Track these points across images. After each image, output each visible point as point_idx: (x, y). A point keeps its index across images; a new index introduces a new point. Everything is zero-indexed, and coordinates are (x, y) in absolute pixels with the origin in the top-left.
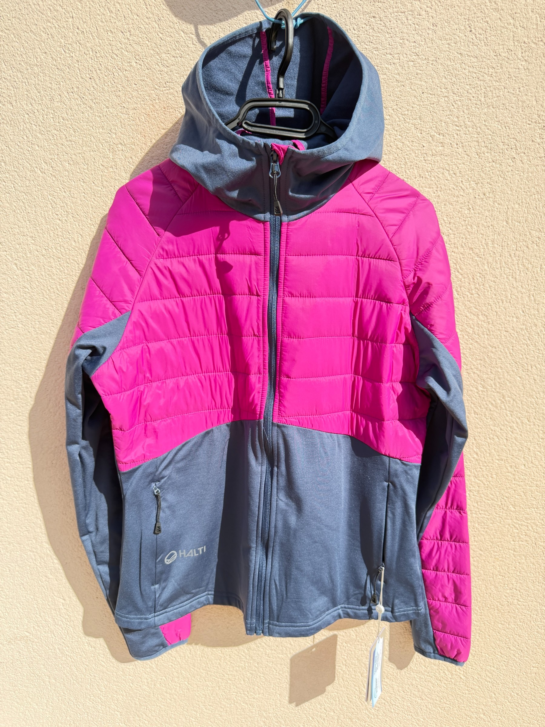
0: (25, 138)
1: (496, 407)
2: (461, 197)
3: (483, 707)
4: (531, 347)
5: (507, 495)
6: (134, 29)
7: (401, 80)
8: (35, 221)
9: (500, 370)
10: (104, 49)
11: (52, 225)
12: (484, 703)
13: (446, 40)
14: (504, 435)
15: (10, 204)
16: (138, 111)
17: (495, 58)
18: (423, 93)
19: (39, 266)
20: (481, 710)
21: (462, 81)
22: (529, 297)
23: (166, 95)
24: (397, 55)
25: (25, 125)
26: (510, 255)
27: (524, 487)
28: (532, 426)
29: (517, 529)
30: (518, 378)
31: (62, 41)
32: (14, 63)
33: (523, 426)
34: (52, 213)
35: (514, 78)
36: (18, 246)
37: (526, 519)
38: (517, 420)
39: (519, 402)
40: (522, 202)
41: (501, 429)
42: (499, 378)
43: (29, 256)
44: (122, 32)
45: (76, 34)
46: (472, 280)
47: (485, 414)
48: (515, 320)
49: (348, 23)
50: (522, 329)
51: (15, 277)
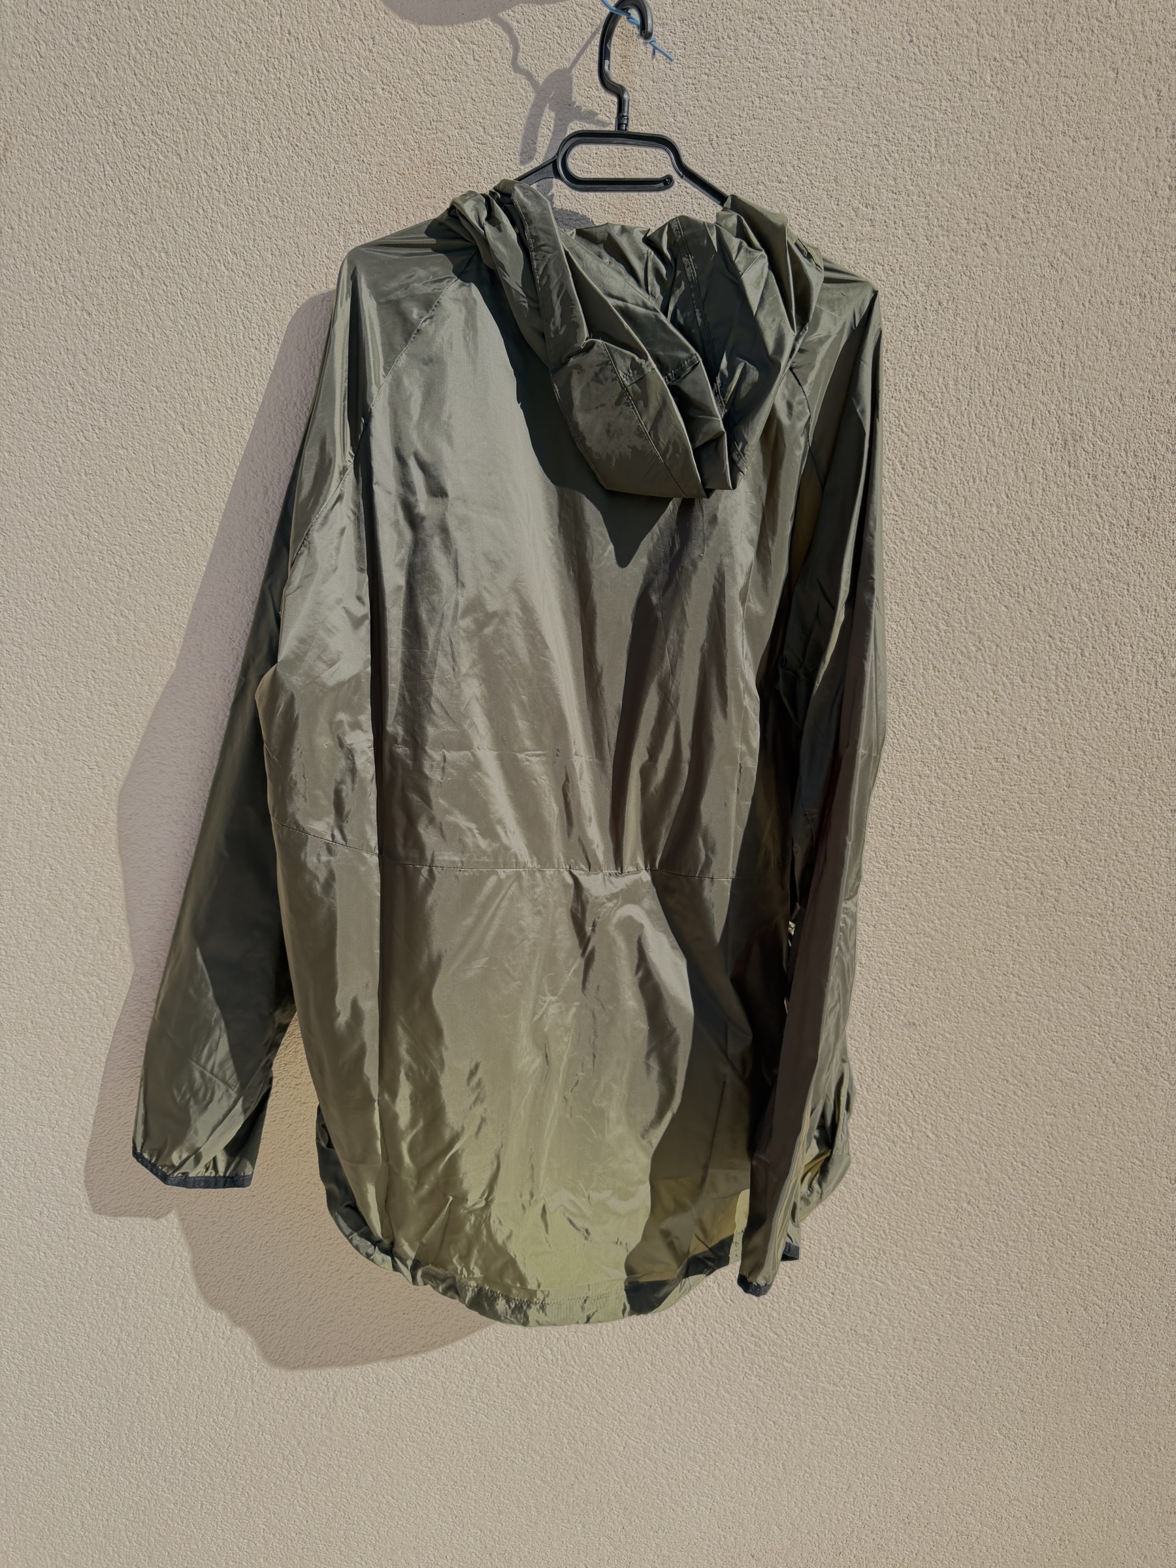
0: (201, 211)
1: (969, 658)
2: (904, 308)
3: (966, 1190)
4: (1023, 556)
5: (992, 808)
6: (380, 35)
7: (805, 119)
8: (214, 351)
9: (973, 596)
10: (331, 66)
11: (243, 357)
12: (968, 1182)
13: (873, 54)
14: (984, 705)
15: (174, 322)
16: (386, 167)
17: (951, 83)
18: (839, 139)
19: (221, 427)
20: (963, 1195)
21: (900, 120)
22: (1016, 472)
23: (432, 142)
24: (798, 79)
25: (200, 191)
26: (984, 404)
27: (1019, 794)
28: (1029, 690)
29: (1011, 868)
30: (1003, 608)
31: (264, 53)
32: (184, 88)
33: (1013, 689)
34: (244, 337)
35: (981, 116)
36: (186, 394)
37: (1025, 849)
38: (1004, 679)
39: (1005, 648)
40: (1000, 316)
41: (978, 696)
42: (973, 609)
43: (203, 409)
44: (361, 40)
45: (286, 42)
46: (924, 444)
47: (951, 671)
48: (995, 510)
49: (720, 28)
50: (1006, 525)
51: (181, 445)
